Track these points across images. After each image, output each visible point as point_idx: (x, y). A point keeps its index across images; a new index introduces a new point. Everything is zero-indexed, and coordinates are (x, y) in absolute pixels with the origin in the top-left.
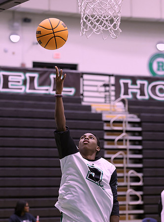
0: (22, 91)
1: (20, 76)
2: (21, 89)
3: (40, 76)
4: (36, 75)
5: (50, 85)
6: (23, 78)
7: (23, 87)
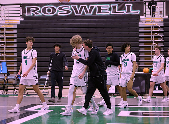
0: (109, 14)
1: (108, 6)
2: (108, 13)
3: (119, 5)
4: (117, 5)
5: (125, 9)
6: (109, 7)
7: (109, 12)
